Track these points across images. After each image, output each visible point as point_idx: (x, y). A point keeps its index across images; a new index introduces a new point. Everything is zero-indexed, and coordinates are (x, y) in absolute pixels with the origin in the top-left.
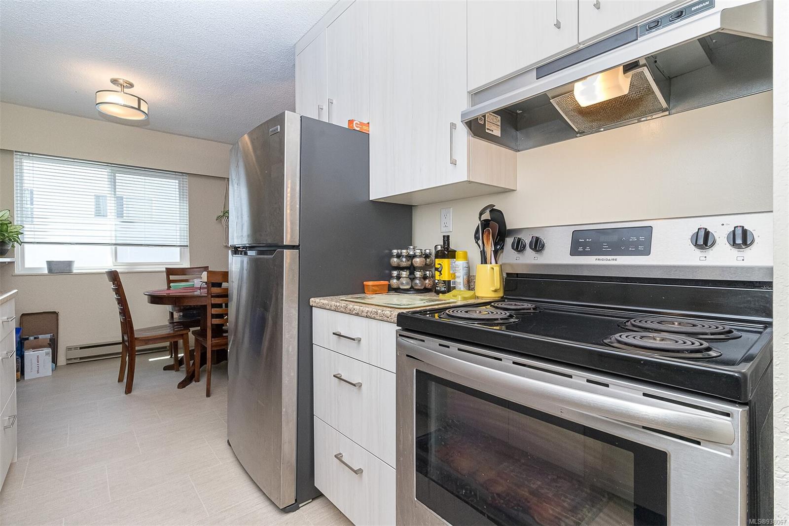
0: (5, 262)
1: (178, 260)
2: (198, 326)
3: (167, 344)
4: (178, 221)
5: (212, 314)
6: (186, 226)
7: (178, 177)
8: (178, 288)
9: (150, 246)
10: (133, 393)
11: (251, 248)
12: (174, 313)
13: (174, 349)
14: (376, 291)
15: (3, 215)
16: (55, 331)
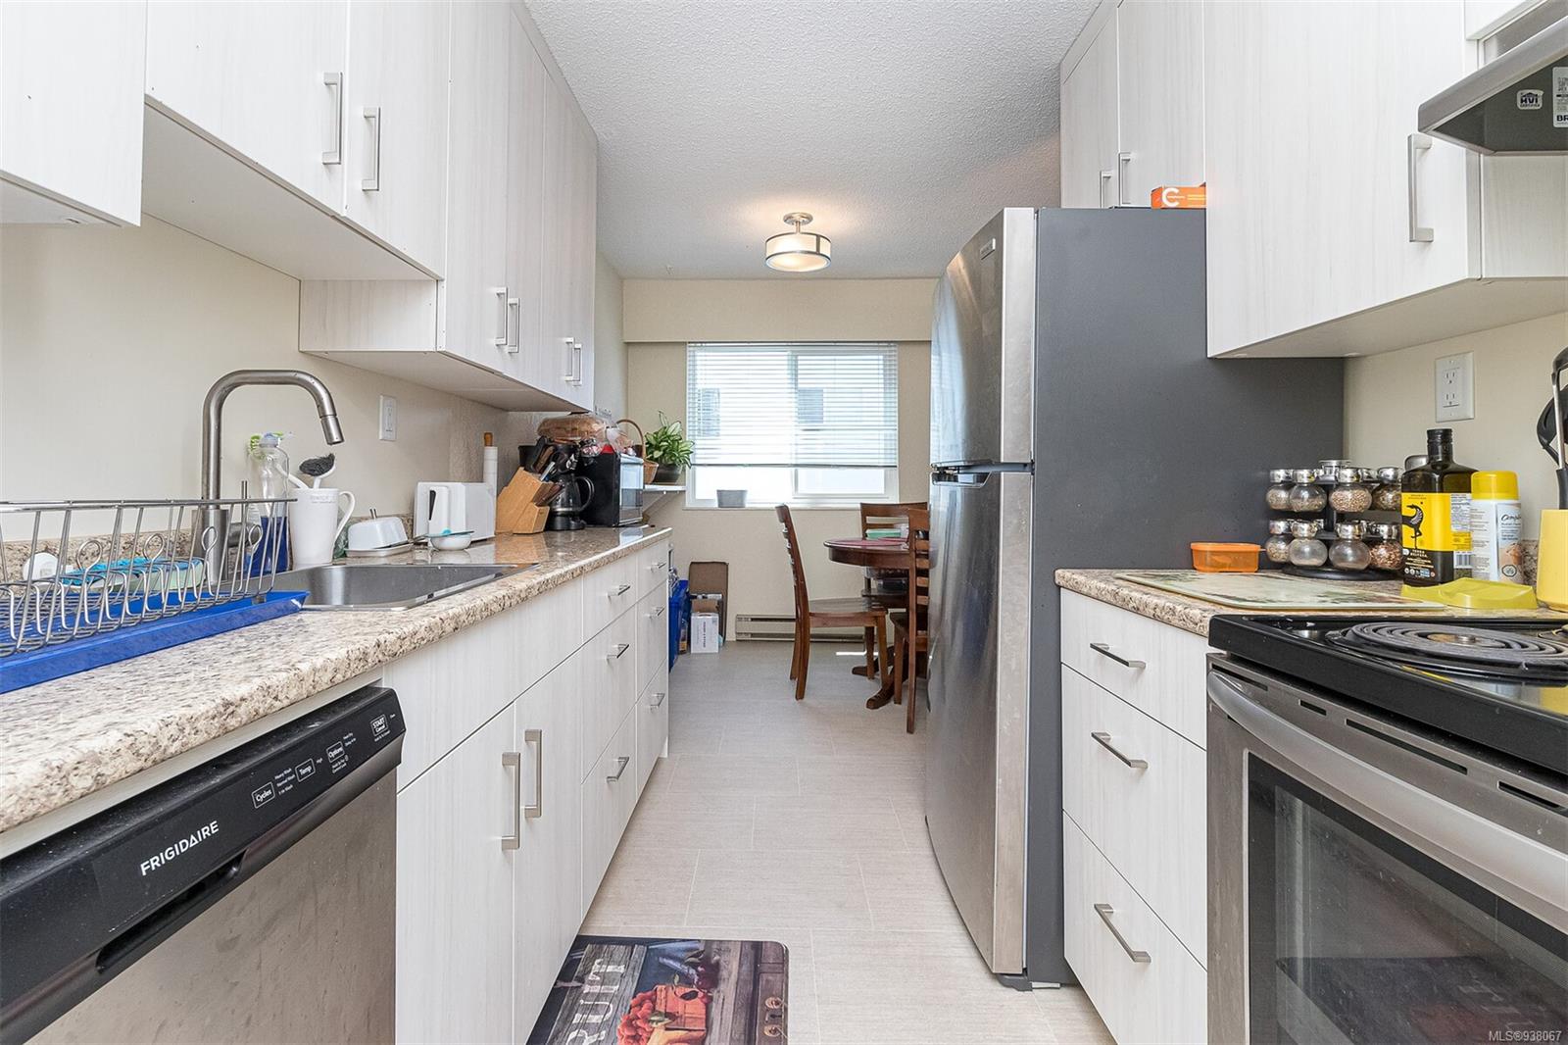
0: (662, 492)
1: (881, 491)
2: (903, 608)
3: (860, 630)
4: (882, 423)
5: (917, 587)
6: (893, 432)
7: (881, 349)
8: (878, 539)
9: (842, 468)
10: (805, 699)
11: (967, 468)
12: (872, 579)
13: (869, 640)
14: (1224, 566)
15: (674, 429)
16: (724, 590)
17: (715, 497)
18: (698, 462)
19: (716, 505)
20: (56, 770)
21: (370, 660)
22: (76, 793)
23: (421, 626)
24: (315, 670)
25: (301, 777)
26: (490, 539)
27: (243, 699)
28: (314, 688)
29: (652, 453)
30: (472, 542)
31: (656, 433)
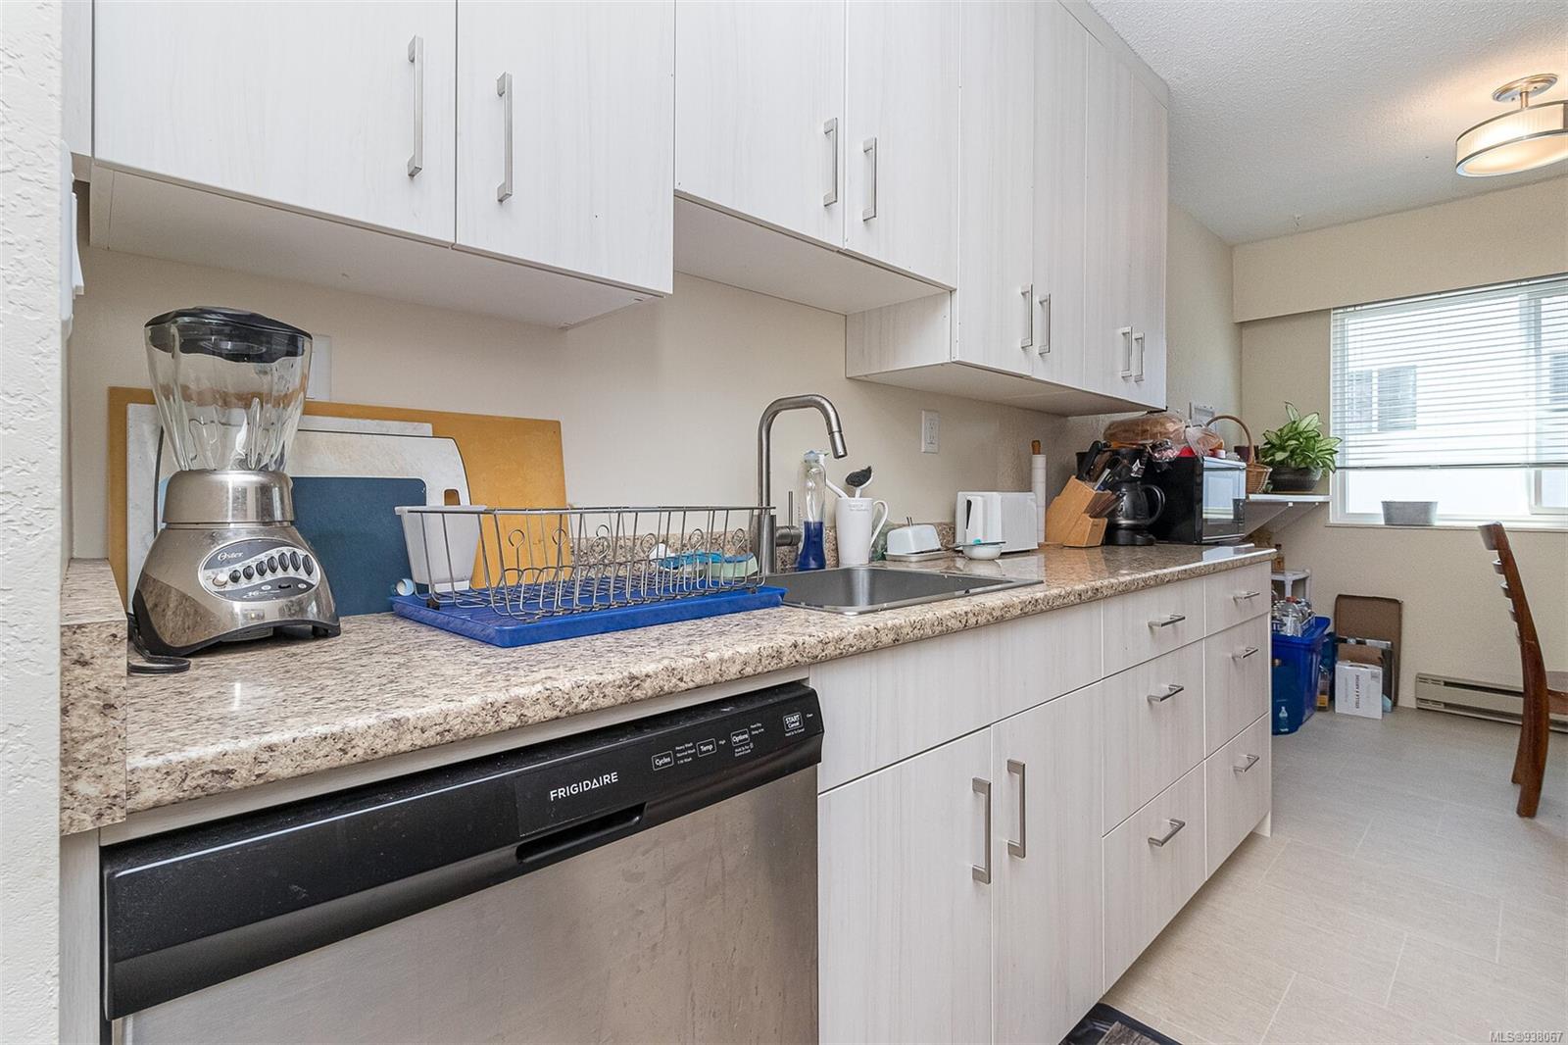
15: (1310, 422)
16: (1396, 636)
17: (1380, 510)
18: (1351, 463)
19: (1382, 522)
20: (490, 705)
21: (785, 659)
22: (505, 725)
23: (849, 633)
24: (722, 661)
25: (701, 753)
26: (1033, 550)
27: (647, 676)
28: (721, 676)
29: (1273, 455)
30: (1003, 554)
31: (1281, 430)
